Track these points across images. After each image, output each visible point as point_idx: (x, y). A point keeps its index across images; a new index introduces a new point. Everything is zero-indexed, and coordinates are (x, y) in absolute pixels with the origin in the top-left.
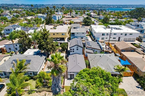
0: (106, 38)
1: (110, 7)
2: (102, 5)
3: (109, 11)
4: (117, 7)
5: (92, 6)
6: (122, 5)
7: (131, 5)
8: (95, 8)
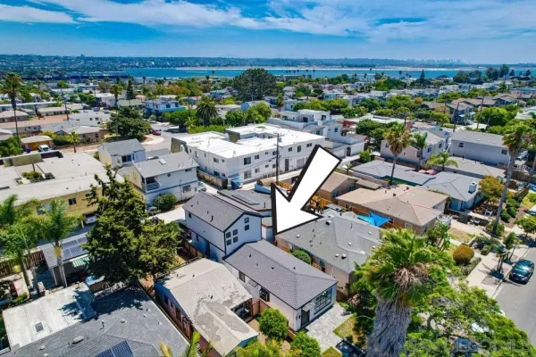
0: (256, 171)
1: (132, 67)
2: (100, 59)
3: (144, 78)
4: (156, 66)
5: (56, 61)
6: (168, 59)
7: (197, 60)
8: (75, 70)
